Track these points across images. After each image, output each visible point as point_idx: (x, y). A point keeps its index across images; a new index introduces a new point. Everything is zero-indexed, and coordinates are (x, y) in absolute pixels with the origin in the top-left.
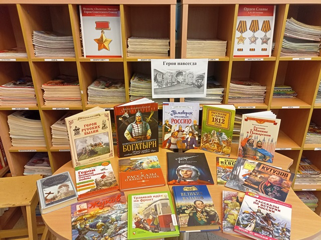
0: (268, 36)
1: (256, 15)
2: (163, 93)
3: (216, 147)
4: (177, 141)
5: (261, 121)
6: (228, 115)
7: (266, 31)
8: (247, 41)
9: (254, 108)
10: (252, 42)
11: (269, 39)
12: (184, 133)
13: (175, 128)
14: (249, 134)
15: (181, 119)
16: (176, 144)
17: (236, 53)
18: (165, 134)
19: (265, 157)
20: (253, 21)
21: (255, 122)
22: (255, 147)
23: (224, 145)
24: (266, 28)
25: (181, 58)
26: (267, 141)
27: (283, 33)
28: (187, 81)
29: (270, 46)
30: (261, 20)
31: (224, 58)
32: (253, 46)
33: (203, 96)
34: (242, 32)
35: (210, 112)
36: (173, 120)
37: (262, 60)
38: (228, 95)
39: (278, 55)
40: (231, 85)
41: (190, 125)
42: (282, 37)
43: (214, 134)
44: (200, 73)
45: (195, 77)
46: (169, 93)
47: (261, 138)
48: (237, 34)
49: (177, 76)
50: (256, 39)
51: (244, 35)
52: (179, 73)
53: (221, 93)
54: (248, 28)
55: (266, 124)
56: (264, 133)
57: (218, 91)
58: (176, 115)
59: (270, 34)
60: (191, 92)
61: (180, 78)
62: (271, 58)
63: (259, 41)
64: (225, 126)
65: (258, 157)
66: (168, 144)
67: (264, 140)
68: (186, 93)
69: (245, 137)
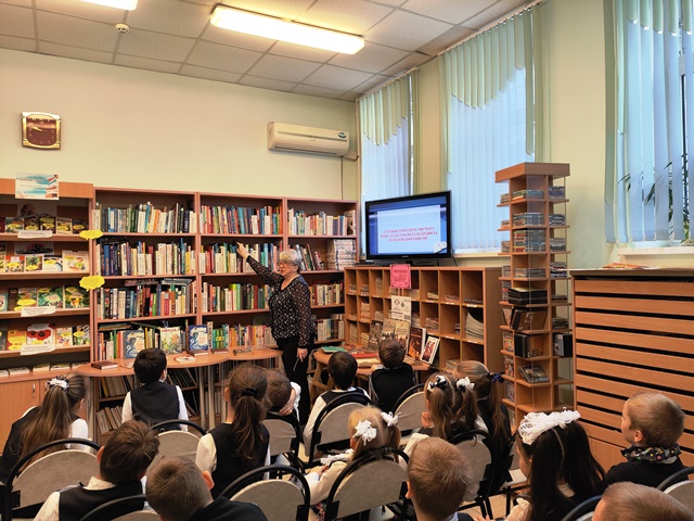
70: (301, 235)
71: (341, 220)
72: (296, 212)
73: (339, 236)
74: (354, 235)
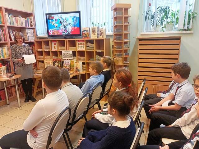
1: (81, 42)
5: (77, 63)
8: (80, 47)
17: (78, 49)
23: (73, 69)
24: (83, 44)
28: (69, 55)
29: (84, 48)
31: (75, 51)
32: (81, 48)
44: (71, 54)
46: (66, 58)
48: (78, 46)
52: (67, 54)
57: (75, 58)
58: (66, 63)
60: (70, 58)
61: (67, 55)
62: (85, 51)
63: (82, 47)
64: (73, 64)
69: (76, 67)
70: (12, 25)
71: (28, 20)
72: (9, 14)
73: (28, 27)
74: (33, 27)
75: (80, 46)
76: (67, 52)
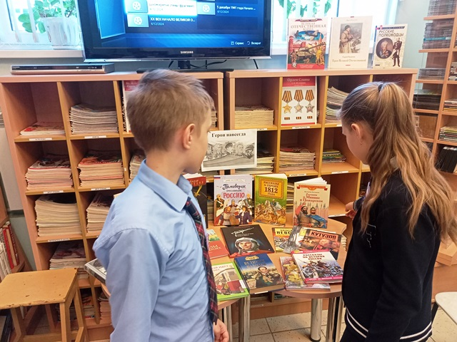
0: (312, 105)
1: (300, 85)
2: (212, 165)
3: (271, 218)
4: (230, 217)
5: (312, 188)
6: (280, 184)
7: (310, 100)
8: (293, 110)
9: (305, 175)
10: (298, 111)
11: (313, 107)
12: (237, 208)
13: (228, 202)
14: (302, 202)
15: (233, 192)
16: (229, 220)
17: (283, 121)
18: (217, 210)
19: (319, 223)
20: (297, 91)
21: (306, 189)
22: (309, 214)
23: (278, 215)
24: (310, 97)
25: (229, 129)
26: (319, 206)
27: (325, 101)
28: (236, 152)
29: (315, 113)
30: (304, 89)
31: (272, 128)
32: (299, 114)
33: (254, 166)
34: (287, 102)
35: (263, 182)
36: (225, 195)
37: (309, 127)
38: (279, 163)
39: (323, 122)
40: (281, 154)
41: (244, 199)
42: (325, 105)
43: (267, 204)
44: (250, 143)
45: (244, 148)
46: (219, 165)
47: (314, 205)
48: (283, 104)
49: (226, 147)
50: (301, 107)
51: (290, 104)
52: (229, 145)
53: (271, 162)
54: (293, 97)
55: (317, 190)
56: (316, 199)
57: (268, 160)
58: (228, 189)
59: (314, 103)
60: (242, 163)
61: (230, 150)
62: (316, 126)
63: (304, 110)
64: (278, 195)
65: (313, 224)
66: (220, 221)
67: (317, 206)
68: (236, 164)
69: (298, 204)
75: (294, 103)
76: (230, 139)
